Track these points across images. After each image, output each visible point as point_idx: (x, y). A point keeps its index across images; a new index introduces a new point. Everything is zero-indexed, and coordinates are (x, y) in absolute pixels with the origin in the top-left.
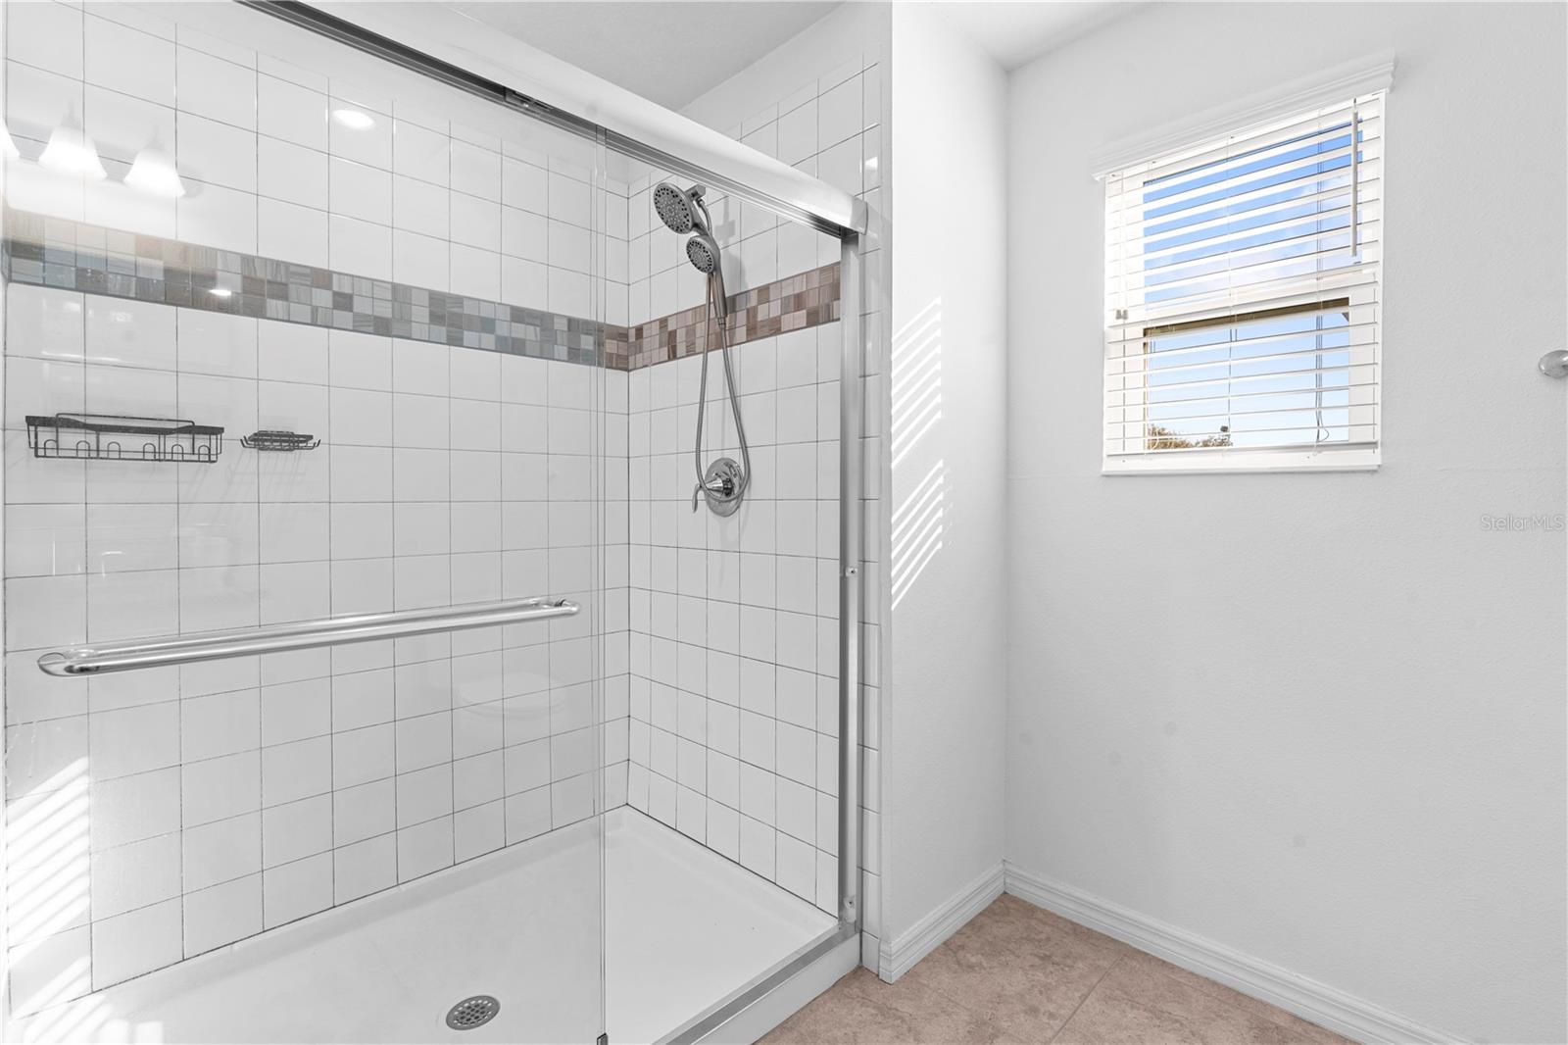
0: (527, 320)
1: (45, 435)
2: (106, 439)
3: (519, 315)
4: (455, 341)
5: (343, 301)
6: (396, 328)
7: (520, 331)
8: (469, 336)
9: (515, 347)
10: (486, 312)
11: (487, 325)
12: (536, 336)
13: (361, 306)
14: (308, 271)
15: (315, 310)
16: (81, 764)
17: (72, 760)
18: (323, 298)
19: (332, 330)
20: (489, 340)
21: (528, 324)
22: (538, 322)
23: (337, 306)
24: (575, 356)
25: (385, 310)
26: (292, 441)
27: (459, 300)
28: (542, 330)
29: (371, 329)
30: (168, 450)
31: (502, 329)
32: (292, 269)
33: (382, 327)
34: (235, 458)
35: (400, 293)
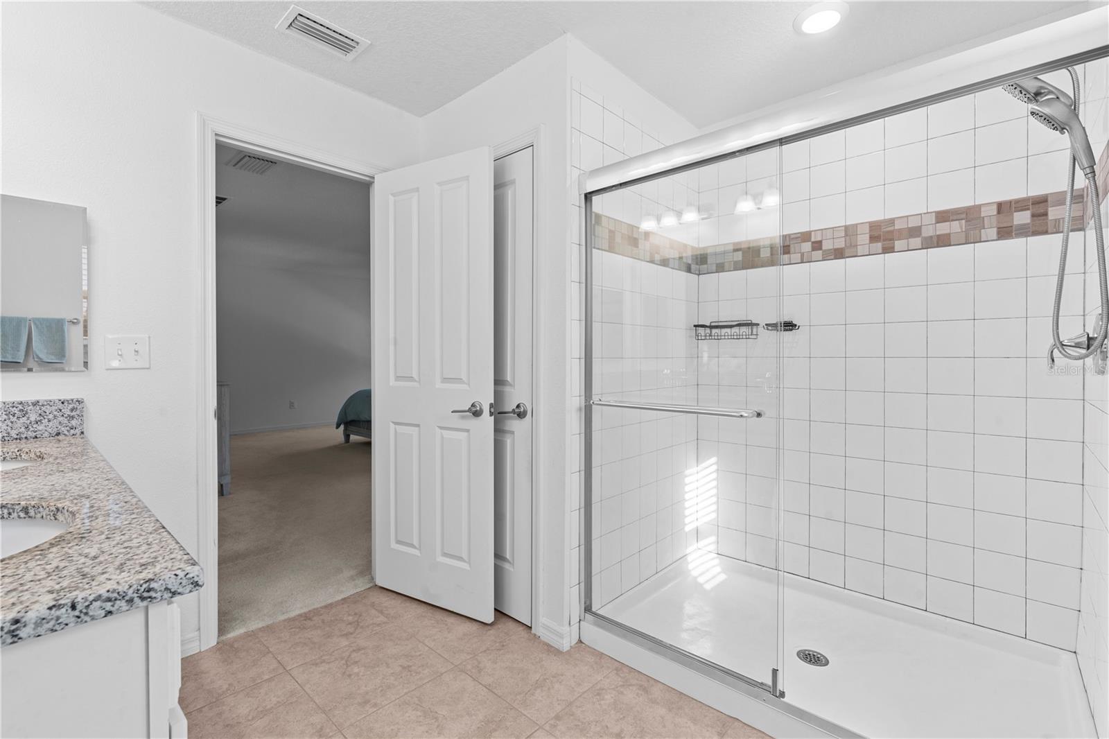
0: (951, 218)
1: (701, 330)
2: (714, 331)
3: (942, 217)
4: (888, 250)
5: (817, 246)
6: (847, 253)
7: (943, 228)
8: (899, 244)
9: (942, 241)
10: (913, 223)
11: (914, 232)
12: (961, 228)
13: (827, 245)
14: (799, 235)
15: (802, 255)
16: (714, 460)
17: (711, 458)
18: (807, 247)
19: (811, 263)
20: (916, 242)
21: (953, 220)
22: (964, 216)
23: (814, 249)
24: (1005, 233)
25: (840, 244)
26: (790, 326)
27: (892, 221)
28: (966, 221)
29: (832, 257)
30: (723, 334)
31: (928, 232)
32: (792, 236)
33: (839, 254)
34: (766, 336)
35: (850, 231)
